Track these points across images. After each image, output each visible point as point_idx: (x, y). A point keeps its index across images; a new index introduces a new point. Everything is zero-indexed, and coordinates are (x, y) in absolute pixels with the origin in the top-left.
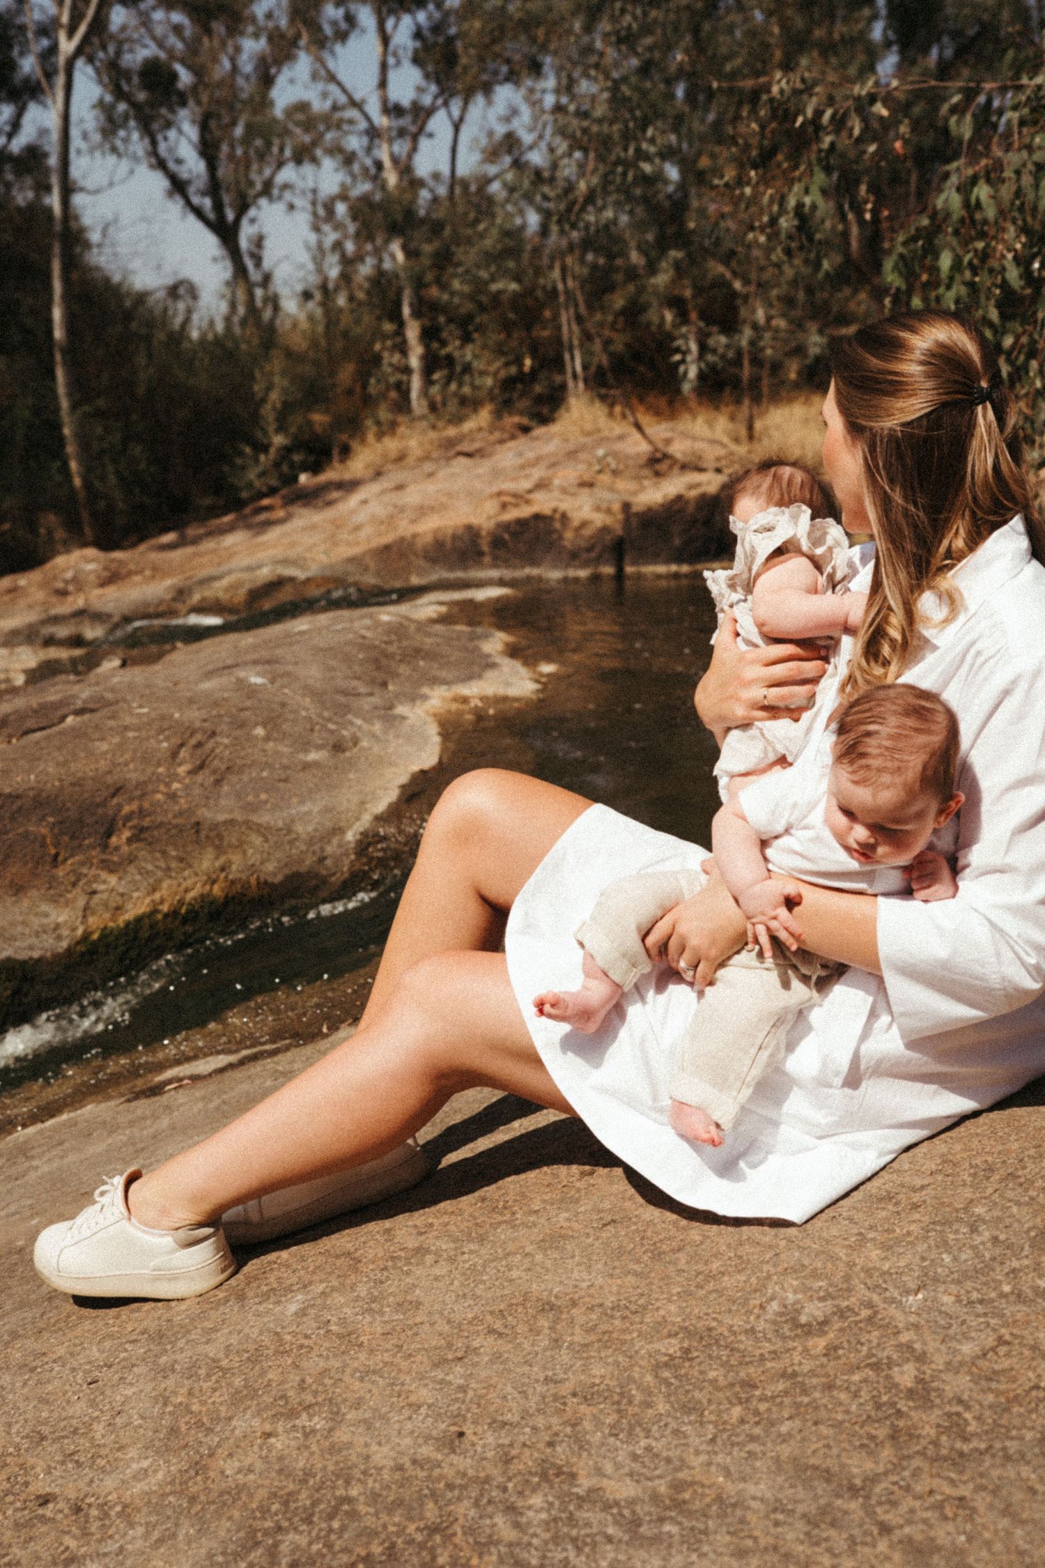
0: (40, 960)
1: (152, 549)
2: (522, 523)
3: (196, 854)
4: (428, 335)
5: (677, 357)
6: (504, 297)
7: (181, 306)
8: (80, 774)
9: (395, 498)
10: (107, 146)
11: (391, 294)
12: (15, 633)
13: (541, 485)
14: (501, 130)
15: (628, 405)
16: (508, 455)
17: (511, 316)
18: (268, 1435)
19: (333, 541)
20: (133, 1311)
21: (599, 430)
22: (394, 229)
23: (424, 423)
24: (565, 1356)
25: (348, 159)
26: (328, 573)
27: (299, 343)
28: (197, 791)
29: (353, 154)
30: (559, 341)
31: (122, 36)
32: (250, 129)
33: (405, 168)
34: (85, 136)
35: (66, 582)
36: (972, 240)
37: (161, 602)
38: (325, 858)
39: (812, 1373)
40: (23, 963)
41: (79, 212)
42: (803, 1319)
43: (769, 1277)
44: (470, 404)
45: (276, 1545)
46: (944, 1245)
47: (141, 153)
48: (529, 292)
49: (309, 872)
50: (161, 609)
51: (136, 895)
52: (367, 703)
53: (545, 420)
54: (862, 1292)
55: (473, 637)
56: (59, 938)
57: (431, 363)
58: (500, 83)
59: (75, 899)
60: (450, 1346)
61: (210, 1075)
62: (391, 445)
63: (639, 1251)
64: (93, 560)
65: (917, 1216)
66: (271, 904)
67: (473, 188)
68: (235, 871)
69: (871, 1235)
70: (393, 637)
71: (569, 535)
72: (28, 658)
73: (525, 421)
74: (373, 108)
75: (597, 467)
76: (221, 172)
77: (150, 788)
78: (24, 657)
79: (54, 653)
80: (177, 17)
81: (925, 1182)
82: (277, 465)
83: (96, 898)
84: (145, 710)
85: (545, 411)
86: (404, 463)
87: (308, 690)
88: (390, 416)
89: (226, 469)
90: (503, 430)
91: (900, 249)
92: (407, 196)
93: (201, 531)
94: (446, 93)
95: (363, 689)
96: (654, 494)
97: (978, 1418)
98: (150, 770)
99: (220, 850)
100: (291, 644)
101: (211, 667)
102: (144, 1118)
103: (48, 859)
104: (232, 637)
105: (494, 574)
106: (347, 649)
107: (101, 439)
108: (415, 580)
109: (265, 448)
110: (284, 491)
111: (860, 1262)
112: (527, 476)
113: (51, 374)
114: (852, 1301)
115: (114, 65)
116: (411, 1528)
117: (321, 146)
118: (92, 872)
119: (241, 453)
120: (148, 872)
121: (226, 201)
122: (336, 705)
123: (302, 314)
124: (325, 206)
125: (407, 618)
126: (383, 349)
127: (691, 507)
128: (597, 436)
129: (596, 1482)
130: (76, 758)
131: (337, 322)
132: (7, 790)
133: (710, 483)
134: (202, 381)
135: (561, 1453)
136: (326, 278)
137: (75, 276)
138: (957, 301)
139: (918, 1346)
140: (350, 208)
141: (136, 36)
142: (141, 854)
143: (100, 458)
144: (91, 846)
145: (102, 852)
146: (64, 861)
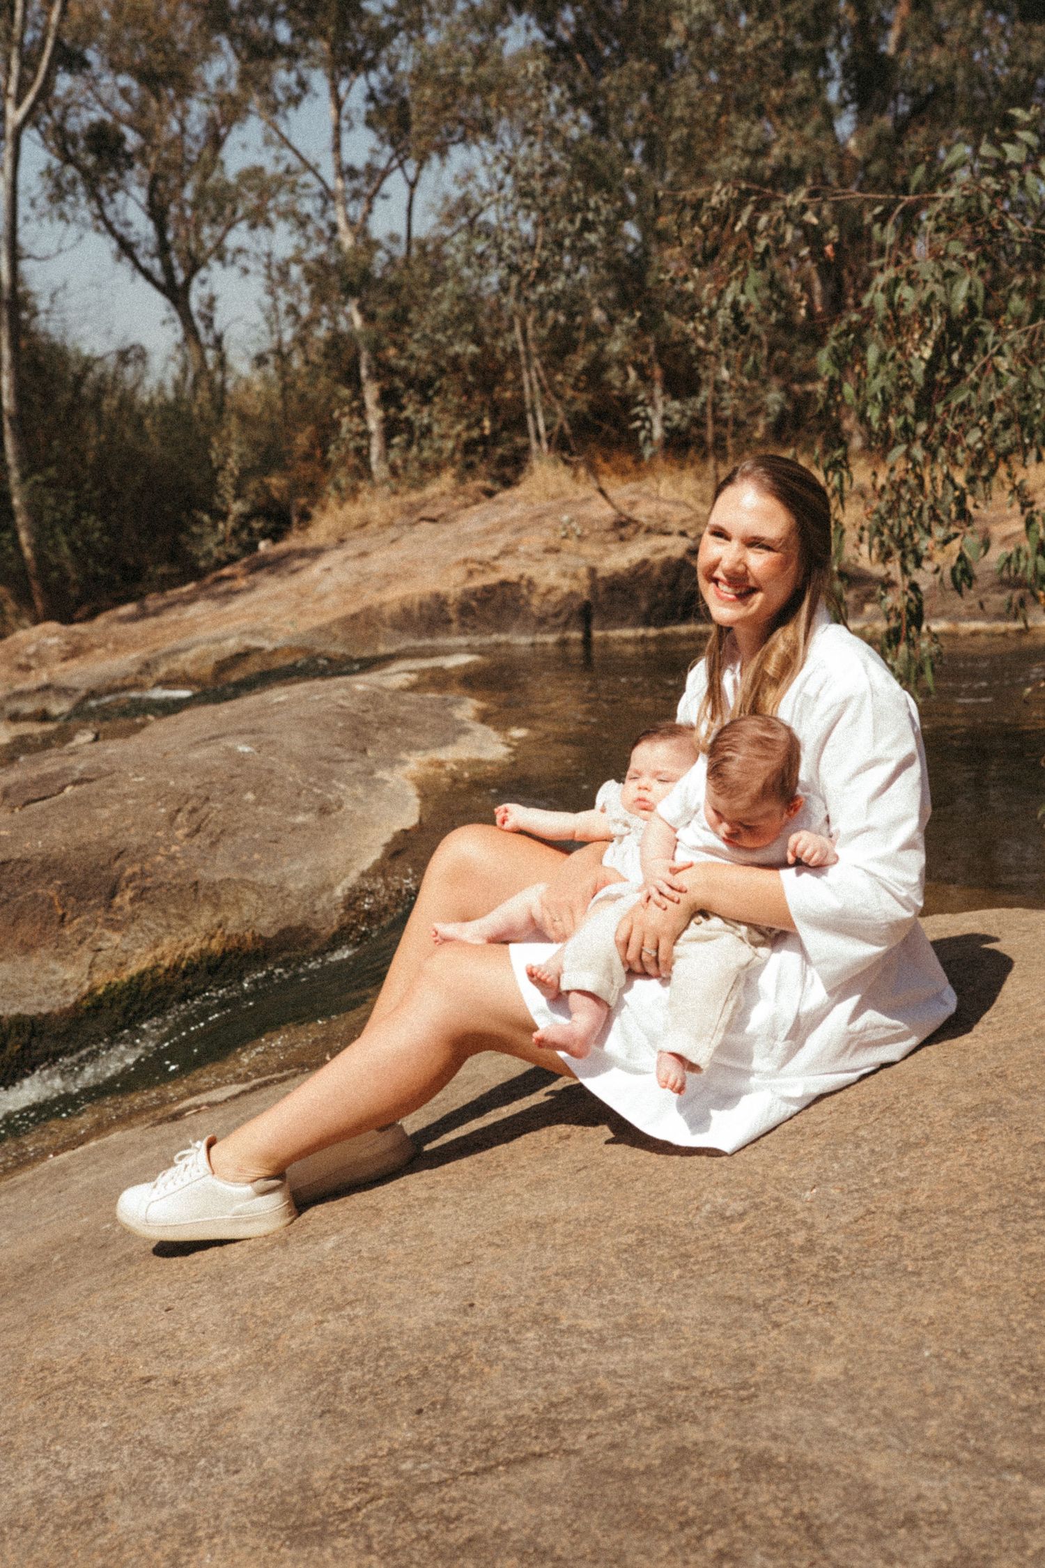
0: (48, 1015)
1: (111, 621)
2: (489, 590)
3: (195, 912)
4: (388, 398)
5: (638, 424)
6: (465, 362)
7: (129, 372)
8: (85, 840)
9: (360, 565)
10: (55, 213)
11: (347, 356)
13: (505, 553)
14: (456, 193)
15: (593, 470)
16: (474, 520)
17: (471, 378)
18: (322, 1322)
19: (299, 610)
21: (563, 493)
22: (351, 290)
23: (387, 489)
24: (549, 1253)
25: (303, 222)
26: (294, 644)
27: (254, 406)
28: (195, 853)
29: (308, 216)
30: (521, 401)
31: (68, 101)
32: (201, 192)
33: (360, 230)
34: (33, 204)
35: (28, 656)
37: (127, 676)
38: (315, 913)
39: (733, 1244)
40: (33, 1020)
41: (27, 276)
42: (728, 1214)
43: (704, 1189)
44: (433, 468)
45: (338, 1379)
46: (835, 1158)
47: (89, 218)
48: (489, 354)
49: (299, 928)
50: (127, 683)
51: (139, 951)
52: (349, 769)
53: (508, 483)
54: (771, 1191)
55: (445, 704)
56: (67, 994)
57: (391, 428)
58: (454, 143)
59: (80, 957)
60: (459, 1256)
61: (226, 1100)
62: (353, 511)
64: (54, 635)
65: (817, 1141)
66: (265, 957)
67: (430, 248)
68: (233, 926)
69: (782, 1156)
70: (370, 706)
71: (535, 601)
73: (488, 484)
74: (328, 171)
75: (563, 533)
76: (170, 236)
77: (151, 850)
79: (24, 728)
80: (124, 80)
82: (235, 532)
83: (101, 955)
84: (141, 779)
85: (508, 471)
86: (369, 527)
87: (293, 757)
88: (351, 482)
89: (183, 537)
90: (466, 494)
91: (833, 343)
92: (363, 257)
93: (161, 602)
94: (401, 155)
95: (344, 756)
96: (619, 559)
97: (847, 1258)
98: (150, 833)
99: (217, 907)
100: (274, 714)
101: (196, 738)
102: (171, 1136)
103: (57, 919)
105: (463, 641)
106: (329, 718)
107: (54, 509)
108: (383, 649)
109: (223, 516)
110: (245, 560)
111: (772, 1173)
112: (491, 542)
114: (765, 1198)
115: (59, 129)
116: (439, 1358)
117: (275, 208)
118: (97, 931)
119: (199, 522)
120: (150, 930)
121: (175, 262)
122: (320, 771)
123: (256, 377)
124: (279, 269)
125: (381, 688)
126: (343, 415)
127: (657, 572)
128: (562, 499)
129: (573, 1322)
130: (80, 825)
131: (292, 386)
132: (18, 856)
133: (675, 547)
134: (155, 447)
135: (548, 1307)
136: (280, 341)
137: (23, 343)
138: (883, 390)
139: (809, 1220)
140: (307, 271)
141: (82, 100)
142: (144, 913)
143: (52, 528)
144: (96, 907)
145: (107, 911)
146: (71, 921)
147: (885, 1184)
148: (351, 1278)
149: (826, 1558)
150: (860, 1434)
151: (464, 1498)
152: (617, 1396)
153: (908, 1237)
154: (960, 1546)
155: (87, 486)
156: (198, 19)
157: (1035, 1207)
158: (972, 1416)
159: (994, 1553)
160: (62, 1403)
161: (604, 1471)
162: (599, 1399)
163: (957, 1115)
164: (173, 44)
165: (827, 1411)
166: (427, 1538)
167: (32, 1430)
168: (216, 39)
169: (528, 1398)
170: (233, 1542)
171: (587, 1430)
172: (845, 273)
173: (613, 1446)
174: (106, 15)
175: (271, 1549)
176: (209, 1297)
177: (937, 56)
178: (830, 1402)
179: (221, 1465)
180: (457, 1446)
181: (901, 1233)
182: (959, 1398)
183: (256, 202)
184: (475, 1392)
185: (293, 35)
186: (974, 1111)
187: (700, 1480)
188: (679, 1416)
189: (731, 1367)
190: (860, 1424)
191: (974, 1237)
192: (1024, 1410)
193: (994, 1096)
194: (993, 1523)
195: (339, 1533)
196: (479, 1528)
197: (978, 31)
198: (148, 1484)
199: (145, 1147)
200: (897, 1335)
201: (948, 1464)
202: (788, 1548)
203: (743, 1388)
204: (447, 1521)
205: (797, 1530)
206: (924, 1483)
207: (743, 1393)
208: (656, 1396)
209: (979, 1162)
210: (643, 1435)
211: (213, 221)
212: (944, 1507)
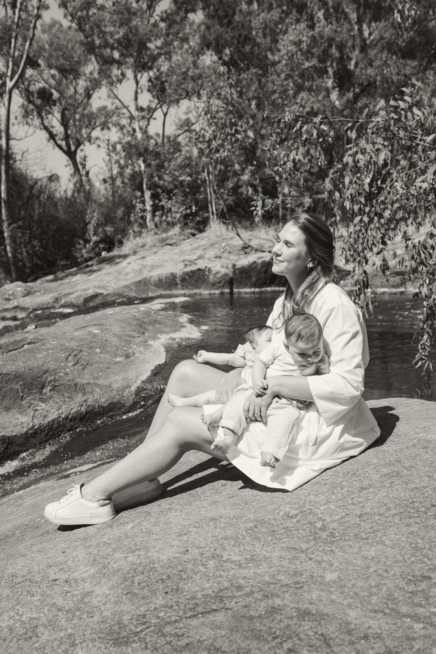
0: (15, 436)
1: (43, 282)
2: (193, 272)
3: (75, 395)
4: (155, 197)
5: (253, 208)
6: (185, 183)
7: (53, 185)
8: (32, 366)
9: (142, 262)
10: (25, 122)
11: (138, 180)
13: (200, 258)
14: (184, 117)
15: (234, 226)
16: (187, 245)
17: (187, 190)
18: (127, 557)
19: (118, 279)
21: (223, 235)
22: (140, 155)
23: (153, 232)
24: (219, 530)
25: (122, 128)
26: (115, 292)
27: (101, 199)
28: (76, 372)
29: (124, 126)
30: (206, 199)
31: (31, 79)
32: (83, 115)
33: (145, 132)
35: (9, 295)
36: (356, 173)
37: (48, 304)
38: (123, 397)
39: (293, 527)
40: (9, 437)
42: (290, 515)
43: (281, 505)
44: (171, 225)
46: (334, 494)
47: (38, 124)
48: (195, 181)
49: (117, 402)
50: (48, 306)
51: (52, 411)
52: (138, 340)
53: (201, 231)
54: (308, 506)
55: (176, 316)
56: (23, 427)
57: (155, 208)
58: (182, 99)
59: (29, 413)
60: (182, 531)
61: (87, 470)
62: (139, 241)
64: (20, 287)
65: (326, 487)
66: (103, 414)
67: (172, 139)
68: (90, 401)
69: (312, 493)
70: (146, 316)
71: (211, 277)
73: (193, 231)
74: (132, 109)
75: (222, 250)
76: (69, 132)
77: (58, 371)
79: (7, 323)
80: (53, 72)
82: (93, 249)
83: (37, 412)
84: (55, 342)
85: (201, 227)
86: (145, 247)
87: (116, 336)
88: (139, 229)
89: (73, 249)
90: (184, 235)
91: (331, 176)
92: (145, 142)
93: (63, 275)
94: (161, 103)
95: (136, 335)
96: (245, 261)
97: (338, 533)
98: (58, 364)
99: (84, 394)
100: (107, 318)
101: (77, 327)
102: (64, 484)
103: (20, 398)
105: (182, 292)
106: (129, 320)
107: (21, 238)
108: (150, 295)
109: (87, 241)
110: (96, 259)
111: (308, 499)
112: (194, 254)
114: (305, 509)
115: (27, 90)
116: (174, 571)
117: (111, 122)
118: (36, 402)
119: (79, 244)
120: (57, 402)
121: (71, 143)
122: (126, 341)
123: (102, 187)
124: (112, 146)
125: (150, 309)
126: (136, 203)
127: (259, 267)
128: (222, 238)
129: (229, 557)
130: (30, 360)
131: (116, 192)
132: (5, 372)
133: (266, 257)
134: (61, 214)
135: (218, 552)
136: (112, 174)
137: (10, 172)
138: (351, 195)
139: (323, 518)
140: (123, 147)
141: (36, 79)
142: (55, 396)
143: (20, 245)
144: (36, 393)
145: (40, 395)
146: (25, 399)
147: (353, 504)
148: (138, 540)
149: (332, 651)
150: (345, 602)
151: (185, 627)
152: (247, 587)
153: (363, 524)
154: (386, 647)
155: (34, 229)
156: (83, 49)
157: (414, 513)
158: (390, 595)
159: (400, 650)
160: (20, 590)
161: (242, 617)
162: (239, 588)
163: (381, 477)
164: (73, 58)
165: (332, 593)
166: (170, 643)
167: (7, 600)
168: (89, 57)
169: (211, 587)
170: (90, 645)
171: (235, 600)
172: (334, 152)
173: (245, 607)
174: (47, 47)
175: (106, 648)
176: (81, 547)
177: (370, 71)
178: (332, 589)
179: (85, 614)
180: (182, 606)
181: (361, 523)
182: (385, 588)
183: (103, 120)
184: (189, 585)
185: (120, 56)
186: (389, 475)
187: (281, 620)
188: (272, 595)
189: (292, 575)
190: (345, 598)
191: (389, 524)
192: (411, 593)
193: (396, 469)
194: (399, 638)
195: (134, 641)
196: (191, 639)
197: (385, 62)
198: (55, 622)
199: (54, 489)
200: (359, 563)
201: (381, 614)
202: (317, 648)
203: (298, 584)
204: (179, 636)
205: (320, 640)
206: (372, 622)
207: (298, 586)
208: (263, 587)
209: (391, 495)
210: (257, 602)
211: (87, 127)
212: (379, 631)
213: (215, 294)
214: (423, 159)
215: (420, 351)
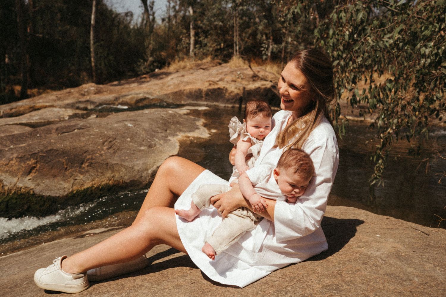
0: (58, 197)
1: (111, 85)
2: (214, 90)
3: (106, 172)
4: (196, 35)
5: (262, 49)
6: (218, 27)
7: (128, 18)
8: (76, 146)
9: (181, 79)
11: (188, 22)
12: (68, 105)
13: (221, 80)
15: (250, 61)
16: (214, 71)
17: (219, 32)
19: (162, 88)
20: (61, 295)
21: (240, 66)
22: (190, 4)
23: (192, 59)
26: (158, 98)
27: (161, 32)
28: (109, 154)
30: (233, 40)
35: (85, 92)
36: (339, 27)
37: (111, 101)
38: (142, 177)
40: (53, 197)
44: (206, 55)
48: (225, 26)
49: (137, 180)
50: (111, 102)
51: (88, 181)
52: (160, 135)
53: (226, 62)
55: (194, 120)
56: (65, 191)
57: (196, 42)
59: (70, 181)
61: (99, 233)
62: (182, 64)
63: (199, 291)
64: (93, 87)
65: (273, 289)
66: (125, 188)
68: (117, 178)
69: (260, 292)
70: (171, 118)
71: (227, 94)
72: (70, 112)
73: (220, 61)
75: (238, 77)
77: (96, 152)
78: (69, 112)
79: (78, 111)
81: (277, 280)
82: (149, 66)
83: (76, 181)
84: (97, 130)
85: (226, 59)
86: (185, 69)
87: (144, 130)
88: (183, 56)
89: (135, 66)
90: (214, 63)
91: (319, 27)
93: (126, 82)
95: (160, 131)
96: (252, 86)
98: (96, 147)
99: (113, 171)
100: (142, 116)
101: (119, 120)
102: (78, 243)
103: (64, 169)
104: (127, 113)
105: (205, 103)
106: (157, 119)
107: (101, 53)
108: (183, 102)
109: (146, 61)
110: (151, 73)
112: (218, 77)
113: (89, 33)
118: (76, 174)
119: (140, 62)
120: (92, 175)
122: (151, 135)
123: (163, 25)
125: (177, 113)
126: (183, 37)
127: (262, 91)
128: (240, 68)
130: (75, 142)
131: (172, 28)
132: (55, 148)
133: (268, 85)
134: (132, 40)
136: (170, 15)
137: (99, 7)
138: (333, 43)
142: (90, 170)
143: (100, 58)
144: (77, 167)
145: (79, 168)
146: (68, 170)
186: (329, 287)
193: (337, 282)
213: (228, 107)
214: (391, 21)
215: (376, 172)
